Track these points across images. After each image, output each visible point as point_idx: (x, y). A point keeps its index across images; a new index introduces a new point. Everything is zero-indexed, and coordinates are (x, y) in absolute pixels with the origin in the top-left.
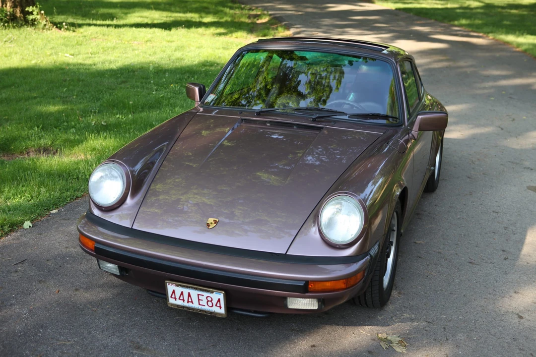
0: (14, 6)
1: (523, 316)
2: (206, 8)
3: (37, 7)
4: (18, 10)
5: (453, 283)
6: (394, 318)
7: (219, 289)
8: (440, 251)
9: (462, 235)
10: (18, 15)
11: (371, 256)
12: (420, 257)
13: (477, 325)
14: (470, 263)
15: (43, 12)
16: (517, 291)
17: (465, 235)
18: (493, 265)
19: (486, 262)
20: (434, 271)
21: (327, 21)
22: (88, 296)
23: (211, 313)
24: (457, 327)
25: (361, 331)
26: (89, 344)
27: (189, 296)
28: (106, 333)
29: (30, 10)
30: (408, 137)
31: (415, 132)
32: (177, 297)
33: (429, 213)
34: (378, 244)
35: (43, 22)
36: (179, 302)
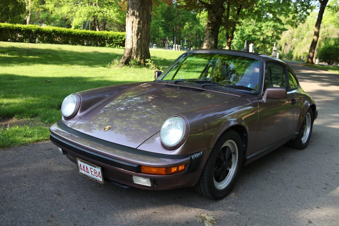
0: (141, 59)
1: (312, 221)
3: (150, 59)
5: (277, 196)
6: (220, 208)
7: (98, 165)
9: (304, 172)
10: (142, 62)
11: (191, 158)
12: (266, 179)
13: (274, 221)
14: (298, 187)
15: (152, 62)
16: (319, 207)
17: (306, 173)
18: (313, 190)
19: (309, 188)
20: (270, 188)
22: (62, 168)
23: (96, 180)
24: (259, 220)
25: (193, 210)
26: (37, 188)
27: (87, 168)
28: (50, 185)
29: (147, 61)
30: (257, 101)
31: (264, 99)
32: (82, 169)
33: (291, 159)
34: (202, 152)
35: (152, 66)
36: (83, 172)
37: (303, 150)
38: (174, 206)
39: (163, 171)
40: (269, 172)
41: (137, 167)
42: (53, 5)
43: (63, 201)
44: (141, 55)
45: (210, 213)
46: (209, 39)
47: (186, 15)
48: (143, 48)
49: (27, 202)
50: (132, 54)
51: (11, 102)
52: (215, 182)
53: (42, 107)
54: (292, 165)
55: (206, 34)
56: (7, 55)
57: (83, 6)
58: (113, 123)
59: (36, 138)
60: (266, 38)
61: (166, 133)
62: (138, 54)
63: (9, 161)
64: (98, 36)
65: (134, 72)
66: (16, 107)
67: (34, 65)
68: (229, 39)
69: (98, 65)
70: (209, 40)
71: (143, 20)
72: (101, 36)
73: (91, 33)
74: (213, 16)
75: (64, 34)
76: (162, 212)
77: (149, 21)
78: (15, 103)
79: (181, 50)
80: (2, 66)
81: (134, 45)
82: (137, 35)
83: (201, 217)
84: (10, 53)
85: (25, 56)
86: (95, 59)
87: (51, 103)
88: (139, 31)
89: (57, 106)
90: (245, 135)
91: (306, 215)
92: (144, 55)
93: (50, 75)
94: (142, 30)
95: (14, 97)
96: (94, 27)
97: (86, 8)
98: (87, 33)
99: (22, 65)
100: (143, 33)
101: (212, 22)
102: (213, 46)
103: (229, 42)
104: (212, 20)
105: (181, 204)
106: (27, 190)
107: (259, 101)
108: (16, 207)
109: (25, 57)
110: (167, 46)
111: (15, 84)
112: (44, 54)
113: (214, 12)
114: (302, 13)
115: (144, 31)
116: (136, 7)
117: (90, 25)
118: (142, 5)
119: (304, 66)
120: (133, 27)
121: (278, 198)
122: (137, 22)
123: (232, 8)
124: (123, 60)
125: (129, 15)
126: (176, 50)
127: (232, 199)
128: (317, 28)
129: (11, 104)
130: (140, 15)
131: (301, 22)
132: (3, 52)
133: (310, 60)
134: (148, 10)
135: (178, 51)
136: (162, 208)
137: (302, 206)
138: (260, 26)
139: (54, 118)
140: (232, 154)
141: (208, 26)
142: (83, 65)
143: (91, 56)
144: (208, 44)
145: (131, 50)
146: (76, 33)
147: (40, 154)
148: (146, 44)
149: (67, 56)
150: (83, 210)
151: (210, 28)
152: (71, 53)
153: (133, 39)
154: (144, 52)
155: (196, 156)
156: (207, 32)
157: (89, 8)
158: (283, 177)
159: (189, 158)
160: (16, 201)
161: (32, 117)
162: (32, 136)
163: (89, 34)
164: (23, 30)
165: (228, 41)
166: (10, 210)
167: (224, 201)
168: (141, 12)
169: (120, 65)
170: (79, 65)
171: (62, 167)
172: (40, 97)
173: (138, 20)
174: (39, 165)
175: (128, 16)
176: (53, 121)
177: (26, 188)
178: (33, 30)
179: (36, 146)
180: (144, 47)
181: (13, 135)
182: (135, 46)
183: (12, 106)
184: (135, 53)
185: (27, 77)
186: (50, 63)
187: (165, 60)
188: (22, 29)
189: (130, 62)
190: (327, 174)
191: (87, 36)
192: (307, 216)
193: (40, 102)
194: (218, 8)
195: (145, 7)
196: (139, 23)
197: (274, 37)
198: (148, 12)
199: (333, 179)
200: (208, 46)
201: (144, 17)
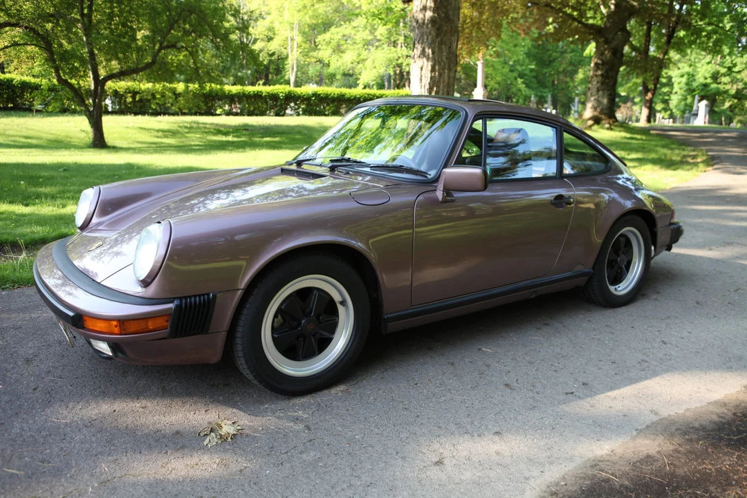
1: (447, 462)
6: (279, 412)
8: (494, 364)
9: (560, 356)
11: (178, 305)
12: (453, 364)
16: (504, 432)
17: (565, 356)
18: (535, 395)
19: (530, 390)
20: (439, 382)
31: (439, 193)
33: (564, 326)
37: (616, 309)
40: (480, 349)
41: (73, 316)
42: (330, 51)
45: (245, 419)
46: (597, 94)
47: (578, 54)
55: (592, 85)
56: (230, 138)
57: (379, 49)
60: (743, 89)
68: (650, 95)
70: (596, 97)
71: (440, 65)
74: (605, 49)
75: (331, 97)
76: (158, 407)
77: (452, 65)
82: (430, 91)
83: (216, 426)
84: (236, 134)
85: (258, 137)
88: (433, 83)
91: (449, 446)
94: (439, 81)
97: (383, 51)
100: (441, 87)
101: (602, 61)
102: (605, 107)
103: (647, 100)
104: (604, 58)
109: (258, 139)
112: (290, 133)
113: (607, 42)
115: (443, 82)
116: (427, 39)
118: (437, 36)
120: (421, 76)
121: (431, 404)
122: (430, 68)
123: (656, 32)
125: (416, 56)
130: (435, 55)
132: (226, 134)
134: (451, 43)
138: (731, 65)
140: (338, 305)
141: (596, 69)
144: (596, 105)
146: (352, 96)
151: (599, 72)
156: (594, 81)
157: (388, 52)
158: (498, 362)
159: (172, 305)
164: (265, 96)
165: (647, 98)
168: (437, 49)
173: (431, 63)
178: (281, 95)
188: (264, 94)
192: (451, 448)
194: (617, 32)
195: (445, 39)
196: (433, 70)
198: (450, 47)
199: (616, 374)
200: (595, 108)
201: (441, 58)
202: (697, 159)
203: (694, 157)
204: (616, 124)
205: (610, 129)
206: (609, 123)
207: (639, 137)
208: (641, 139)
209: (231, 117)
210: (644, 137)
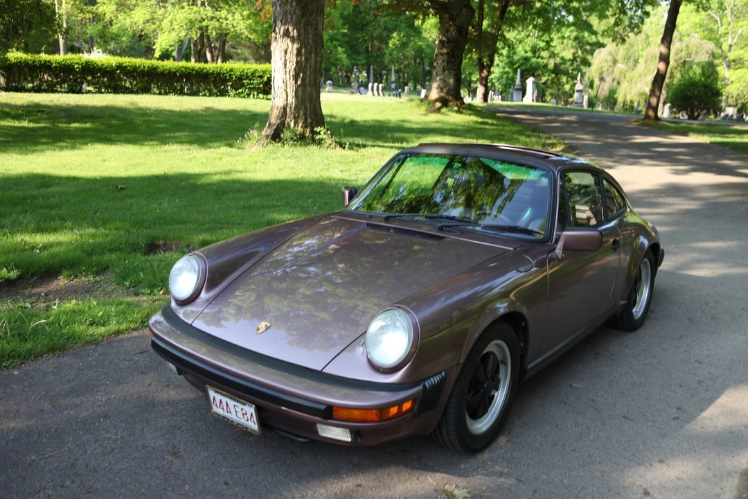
0: (305, 126)
1: (651, 492)
2: (502, 135)
3: (324, 127)
4: (308, 130)
5: (586, 439)
6: (479, 470)
8: (595, 398)
9: (637, 384)
10: (307, 134)
11: (424, 387)
12: (565, 403)
13: (581, 494)
14: (625, 417)
15: (329, 132)
16: (664, 459)
17: (640, 384)
18: (653, 423)
19: (645, 419)
20: (572, 421)
21: (624, 152)
22: (172, 394)
23: (246, 428)
24: (552, 493)
25: (429, 478)
26: (132, 441)
27: (227, 405)
28: (157, 434)
29: (318, 130)
30: (546, 256)
31: (559, 251)
32: (218, 405)
33: (612, 354)
34: (443, 374)
35: (329, 142)
36: (220, 411)
37: (636, 332)
38: (392, 469)
39: (373, 415)
40: (571, 385)
41: (325, 409)
42: (114, 7)
43: (185, 469)
44: (306, 119)
45: (461, 481)
46: (443, 74)
47: (394, 19)
48: (308, 105)
49: (118, 473)
50: (286, 118)
51: (51, 240)
52: (469, 420)
53: (113, 249)
54: (615, 368)
55: (437, 64)
56: (25, 124)
57: (177, 7)
58: (263, 303)
59: (113, 326)
60: (561, 64)
61: (377, 343)
62: (298, 116)
63: (69, 382)
64: (213, 73)
65: (294, 156)
66: (63, 252)
67: (85, 147)
68: (485, 71)
69: (216, 141)
70: (442, 77)
71: (306, 47)
72: (219, 74)
73: (197, 69)
74: (450, 26)
75: (141, 71)
76: (371, 483)
77: (319, 49)
78: (60, 244)
79: (384, 95)
80: (21, 154)
81: (289, 98)
82: (296, 77)
83: (445, 492)
84: (31, 118)
85: (63, 123)
86: (207, 125)
87: (131, 241)
88: (299, 69)
89: (144, 245)
90: (523, 324)
91: (638, 478)
92: (311, 118)
93: (122, 173)
94: (305, 67)
95: (55, 230)
96: (201, 49)
97: (182, 10)
98: (189, 69)
99: (61, 148)
100: (308, 73)
101: (447, 39)
102: (452, 88)
103: (484, 78)
104: (449, 35)
105: (406, 466)
106: (114, 446)
107: (550, 255)
108: (99, 486)
109: (64, 125)
110: (356, 87)
111: (53, 197)
112: (102, 118)
113: (452, 18)
114: (635, 12)
115: (310, 68)
116: (292, 19)
117: (192, 46)
118: (303, 15)
119: (639, 125)
120: (286, 61)
121: (588, 443)
122: (295, 52)
123: (489, 5)
124: (269, 130)
125: (278, 36)
126: (373, 95)
127: (501, 449)
128: (664, 45)
129: (51, 245)
130: (301, 37)
131: (632, 31)
132: (17, 117)
133: (651, 113)
134: (317, 24)
135: (379, 98)
136: (372, 477)
137: (631, 460)
138: (548, 39)
139: (142, 275)
140: (500, 364)
141: (441, 46)
142: (186, 142)
143: (201, 118)
144: (442, 85)
145: (285, 109)
147: (126, 363)
148: (315, 95)
149: (150, 121)
150: (225, 487)
151: (445, 51)
152: (159, 113)
153: (288, 86)
154: (310, 113)
155: (432, 381)
156: (439, 60)
157: (189, 11)
158: (597, 396)
159: (419, 388)
160: (96, 472)
161: (97, 274)
162: (105, 322)
163: (193, 69)
164: (56, 67)
166: (90, 493)
167: (486, 455)
168: (302, 31)
169: (262, 142)
170: (177, 143)
171: (173, 392)
172: (107, 226)
173: (296, 46)
174: (128, 390)
175: (276, 38)
176: (140, 282)
177: (111, 442)
178: (76, 66)
179: (115, 344)
180: (311, 102)
181: (67, 323)
182: (292, 100)
183: (56, 250)
184: (292, 116)
185: (75, 179)
186: (118, 141)
187: (352, 122)
188: (54, 65)
189: (282, 136)
190: (681, 386)
191: (189, 74)
192: (642, 480)
193: (109, 238)
194: (461, 10)
195: (310, 20)
196: (299, 54)
197: (577, 61)
198: (316, 29)
199: (692, 396)
200: (441, 89)
201: (308, 40)
202: (556, 147)
203: (553, 145)
204: (463, 106)
205: (459, 112)
206: (457, 105)
207: (490, 121)
208: (492, 124)
209: (12, 94)
210: (495, 122)
